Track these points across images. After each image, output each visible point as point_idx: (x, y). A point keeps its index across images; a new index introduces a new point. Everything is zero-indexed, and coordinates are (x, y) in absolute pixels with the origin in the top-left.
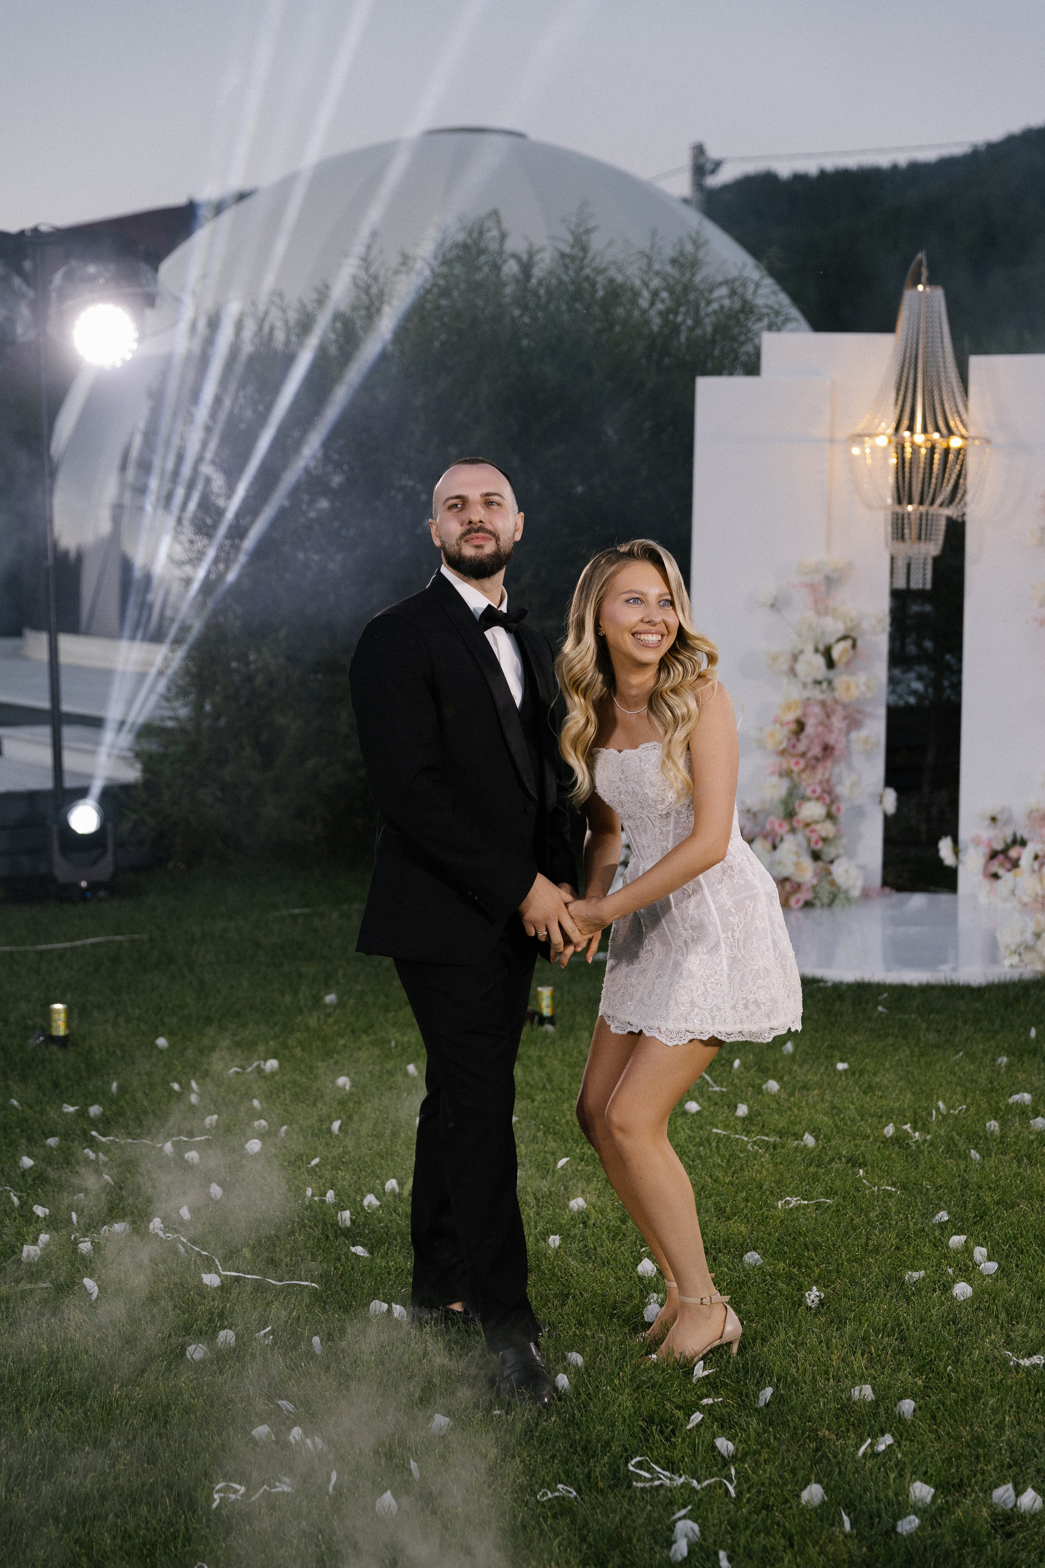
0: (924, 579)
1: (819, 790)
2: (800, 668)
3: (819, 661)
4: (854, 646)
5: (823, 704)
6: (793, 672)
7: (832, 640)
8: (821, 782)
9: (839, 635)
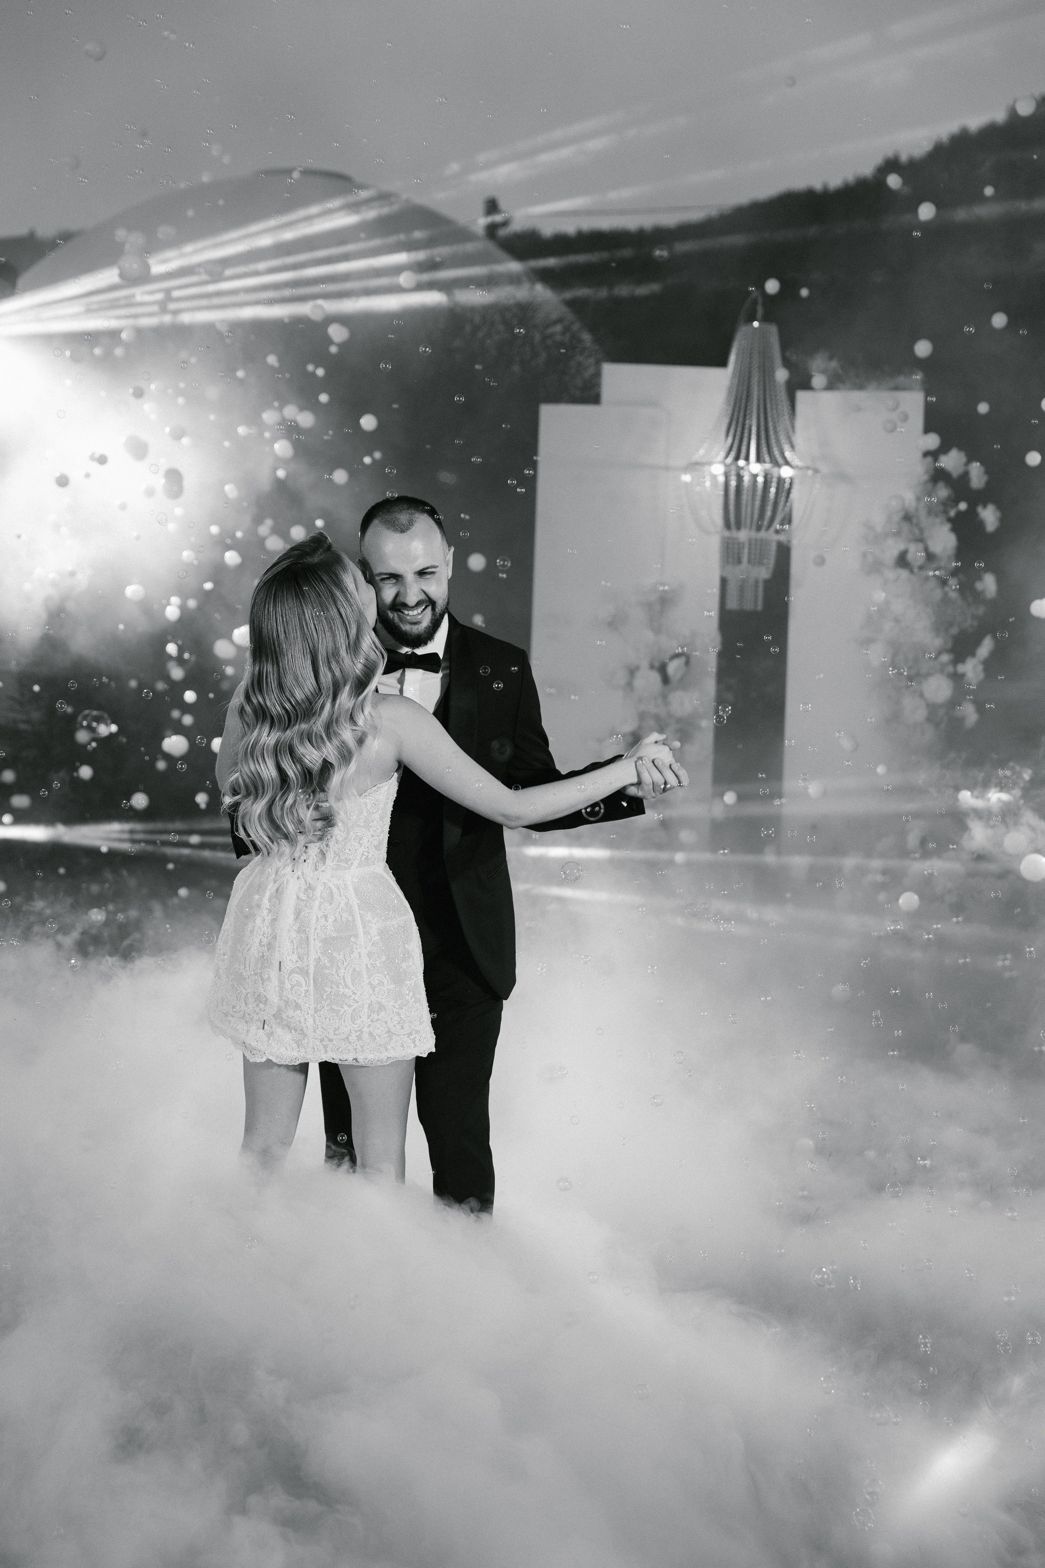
0: (756, 601)
2: (638, 682)
3: (655, 677)
4: (687, 663)
5: (656, 718)
6: (630, 685)
7: (667, 657)
9: (673, 652)
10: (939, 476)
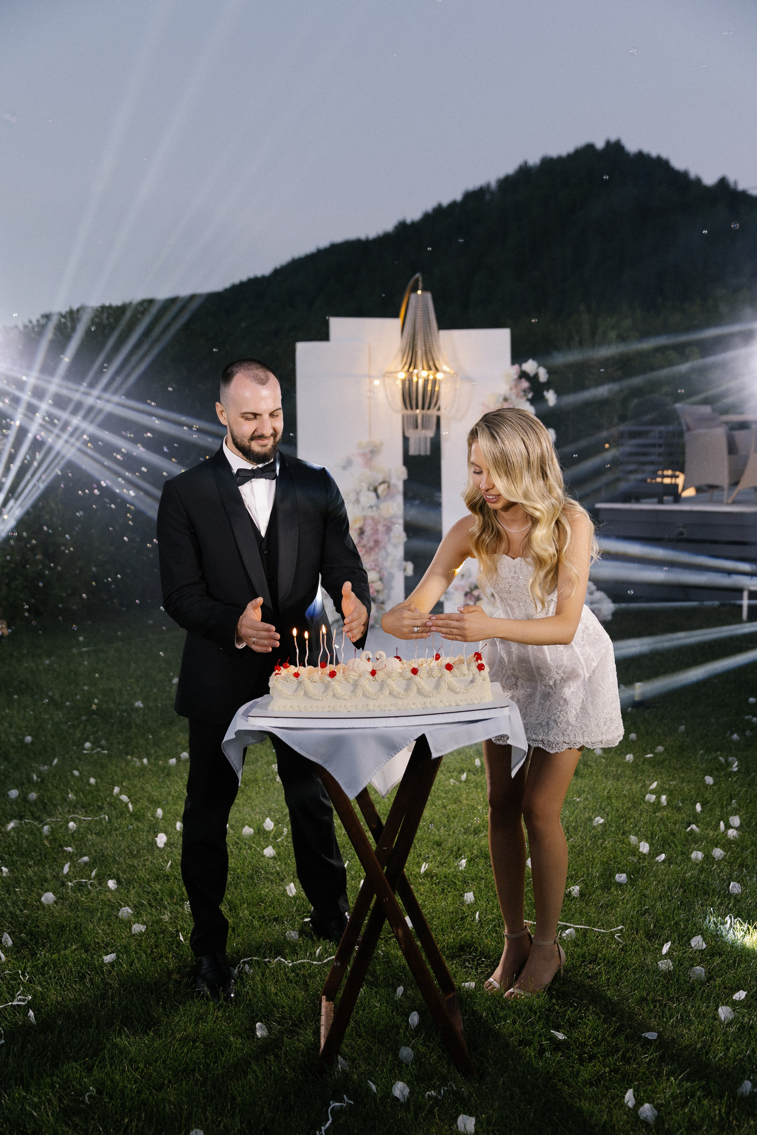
0: (426, 450)
1: (373, 564)
2: (362, 499)
3: (373, 495)
4: (389, 487)
5: (373, 518)
6: (357, 501)
7: (377, 484)
8: (373, 561)
9: (380, 481)
10: (523, 375)
